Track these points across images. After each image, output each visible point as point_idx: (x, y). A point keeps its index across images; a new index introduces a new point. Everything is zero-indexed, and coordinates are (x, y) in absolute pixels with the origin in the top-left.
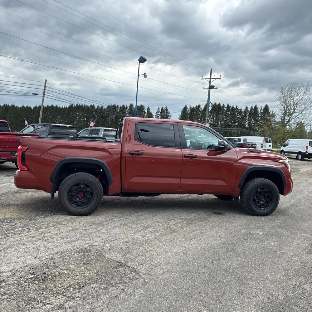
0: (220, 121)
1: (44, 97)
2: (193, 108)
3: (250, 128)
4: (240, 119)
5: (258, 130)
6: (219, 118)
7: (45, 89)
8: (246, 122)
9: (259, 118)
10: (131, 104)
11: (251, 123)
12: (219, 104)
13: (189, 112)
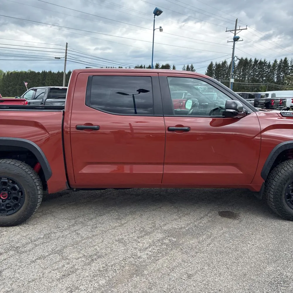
0: (247, 76)
1: (66, 60)
2: (219, 65)
3: (279, 82)
4: (268, 73)
5: (288, 84)
6: (246, 73)
7: (66, 53)
8: (275, 75)
9: (289, 71)
10: (157, 64)
11: (279, 77)
12: (246, 59)
13: (215, 69)
